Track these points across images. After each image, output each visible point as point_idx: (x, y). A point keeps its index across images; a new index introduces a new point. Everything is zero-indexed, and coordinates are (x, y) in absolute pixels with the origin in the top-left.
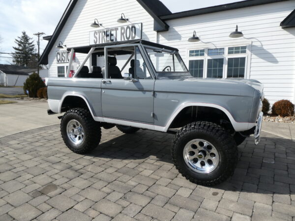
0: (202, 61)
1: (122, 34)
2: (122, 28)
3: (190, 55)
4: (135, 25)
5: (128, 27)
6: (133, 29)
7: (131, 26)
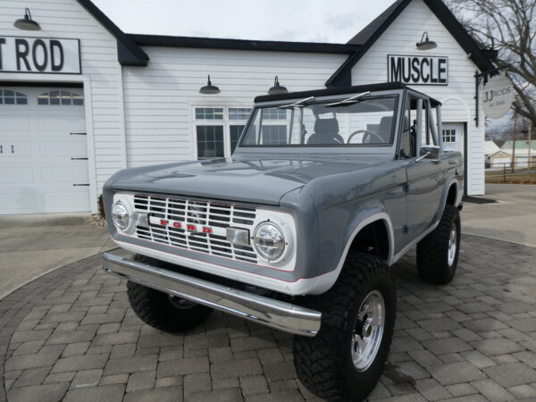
0: (220, 129)
1: (20, 55)
2: (19, 42)
3: (198, 117)
4: (61, 41)
5: (39, 42)
6: (56, 49)
7: (47, 43)
